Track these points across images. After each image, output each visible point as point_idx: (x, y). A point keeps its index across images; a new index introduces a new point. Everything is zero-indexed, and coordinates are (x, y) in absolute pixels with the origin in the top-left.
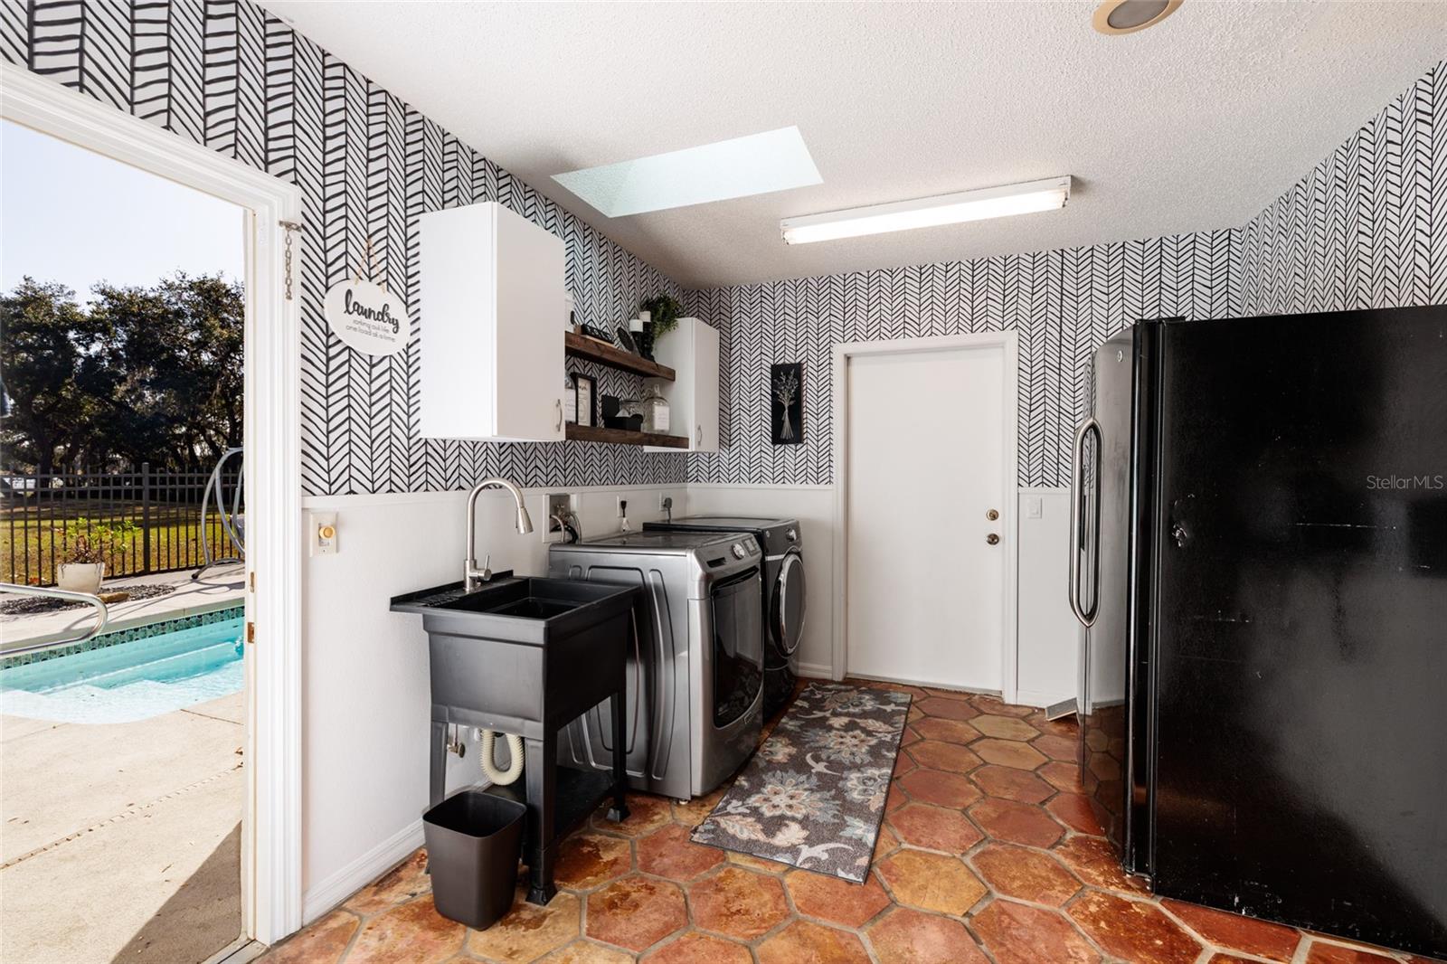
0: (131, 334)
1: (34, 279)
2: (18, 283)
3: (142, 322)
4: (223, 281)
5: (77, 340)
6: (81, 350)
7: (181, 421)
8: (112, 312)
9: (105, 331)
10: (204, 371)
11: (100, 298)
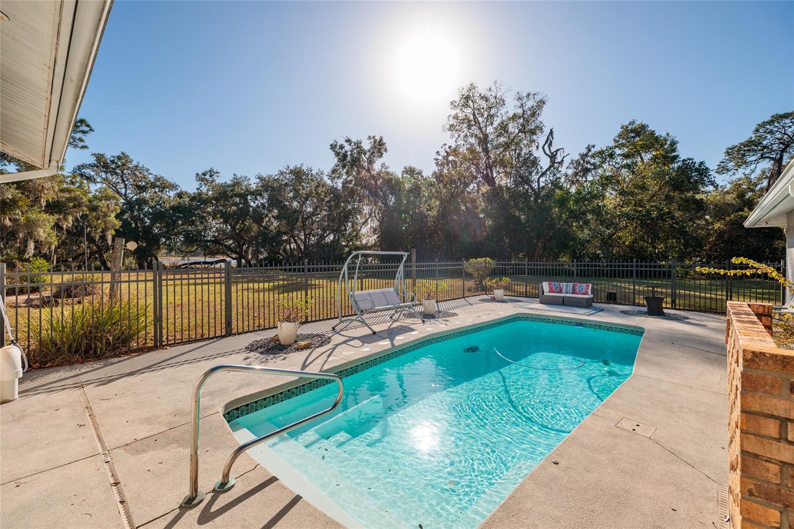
0: (269, 196)
1: (237, 174)
2: (231, 177)
3: (273, 189)
4: (303, 168)
5: (251, 200)
6: (252, 204)
7: (285, 233)
8: (262, 187)
9: (261, 195)
10: (295, 211)
11: (258, 180)
